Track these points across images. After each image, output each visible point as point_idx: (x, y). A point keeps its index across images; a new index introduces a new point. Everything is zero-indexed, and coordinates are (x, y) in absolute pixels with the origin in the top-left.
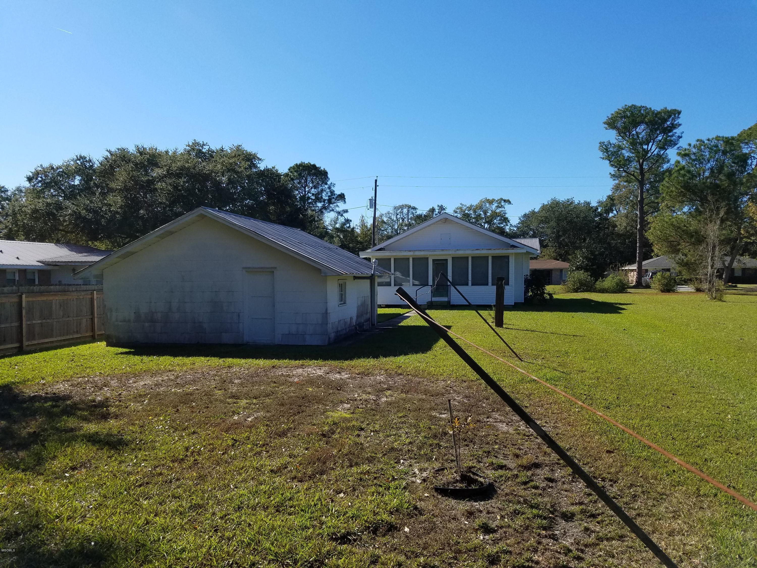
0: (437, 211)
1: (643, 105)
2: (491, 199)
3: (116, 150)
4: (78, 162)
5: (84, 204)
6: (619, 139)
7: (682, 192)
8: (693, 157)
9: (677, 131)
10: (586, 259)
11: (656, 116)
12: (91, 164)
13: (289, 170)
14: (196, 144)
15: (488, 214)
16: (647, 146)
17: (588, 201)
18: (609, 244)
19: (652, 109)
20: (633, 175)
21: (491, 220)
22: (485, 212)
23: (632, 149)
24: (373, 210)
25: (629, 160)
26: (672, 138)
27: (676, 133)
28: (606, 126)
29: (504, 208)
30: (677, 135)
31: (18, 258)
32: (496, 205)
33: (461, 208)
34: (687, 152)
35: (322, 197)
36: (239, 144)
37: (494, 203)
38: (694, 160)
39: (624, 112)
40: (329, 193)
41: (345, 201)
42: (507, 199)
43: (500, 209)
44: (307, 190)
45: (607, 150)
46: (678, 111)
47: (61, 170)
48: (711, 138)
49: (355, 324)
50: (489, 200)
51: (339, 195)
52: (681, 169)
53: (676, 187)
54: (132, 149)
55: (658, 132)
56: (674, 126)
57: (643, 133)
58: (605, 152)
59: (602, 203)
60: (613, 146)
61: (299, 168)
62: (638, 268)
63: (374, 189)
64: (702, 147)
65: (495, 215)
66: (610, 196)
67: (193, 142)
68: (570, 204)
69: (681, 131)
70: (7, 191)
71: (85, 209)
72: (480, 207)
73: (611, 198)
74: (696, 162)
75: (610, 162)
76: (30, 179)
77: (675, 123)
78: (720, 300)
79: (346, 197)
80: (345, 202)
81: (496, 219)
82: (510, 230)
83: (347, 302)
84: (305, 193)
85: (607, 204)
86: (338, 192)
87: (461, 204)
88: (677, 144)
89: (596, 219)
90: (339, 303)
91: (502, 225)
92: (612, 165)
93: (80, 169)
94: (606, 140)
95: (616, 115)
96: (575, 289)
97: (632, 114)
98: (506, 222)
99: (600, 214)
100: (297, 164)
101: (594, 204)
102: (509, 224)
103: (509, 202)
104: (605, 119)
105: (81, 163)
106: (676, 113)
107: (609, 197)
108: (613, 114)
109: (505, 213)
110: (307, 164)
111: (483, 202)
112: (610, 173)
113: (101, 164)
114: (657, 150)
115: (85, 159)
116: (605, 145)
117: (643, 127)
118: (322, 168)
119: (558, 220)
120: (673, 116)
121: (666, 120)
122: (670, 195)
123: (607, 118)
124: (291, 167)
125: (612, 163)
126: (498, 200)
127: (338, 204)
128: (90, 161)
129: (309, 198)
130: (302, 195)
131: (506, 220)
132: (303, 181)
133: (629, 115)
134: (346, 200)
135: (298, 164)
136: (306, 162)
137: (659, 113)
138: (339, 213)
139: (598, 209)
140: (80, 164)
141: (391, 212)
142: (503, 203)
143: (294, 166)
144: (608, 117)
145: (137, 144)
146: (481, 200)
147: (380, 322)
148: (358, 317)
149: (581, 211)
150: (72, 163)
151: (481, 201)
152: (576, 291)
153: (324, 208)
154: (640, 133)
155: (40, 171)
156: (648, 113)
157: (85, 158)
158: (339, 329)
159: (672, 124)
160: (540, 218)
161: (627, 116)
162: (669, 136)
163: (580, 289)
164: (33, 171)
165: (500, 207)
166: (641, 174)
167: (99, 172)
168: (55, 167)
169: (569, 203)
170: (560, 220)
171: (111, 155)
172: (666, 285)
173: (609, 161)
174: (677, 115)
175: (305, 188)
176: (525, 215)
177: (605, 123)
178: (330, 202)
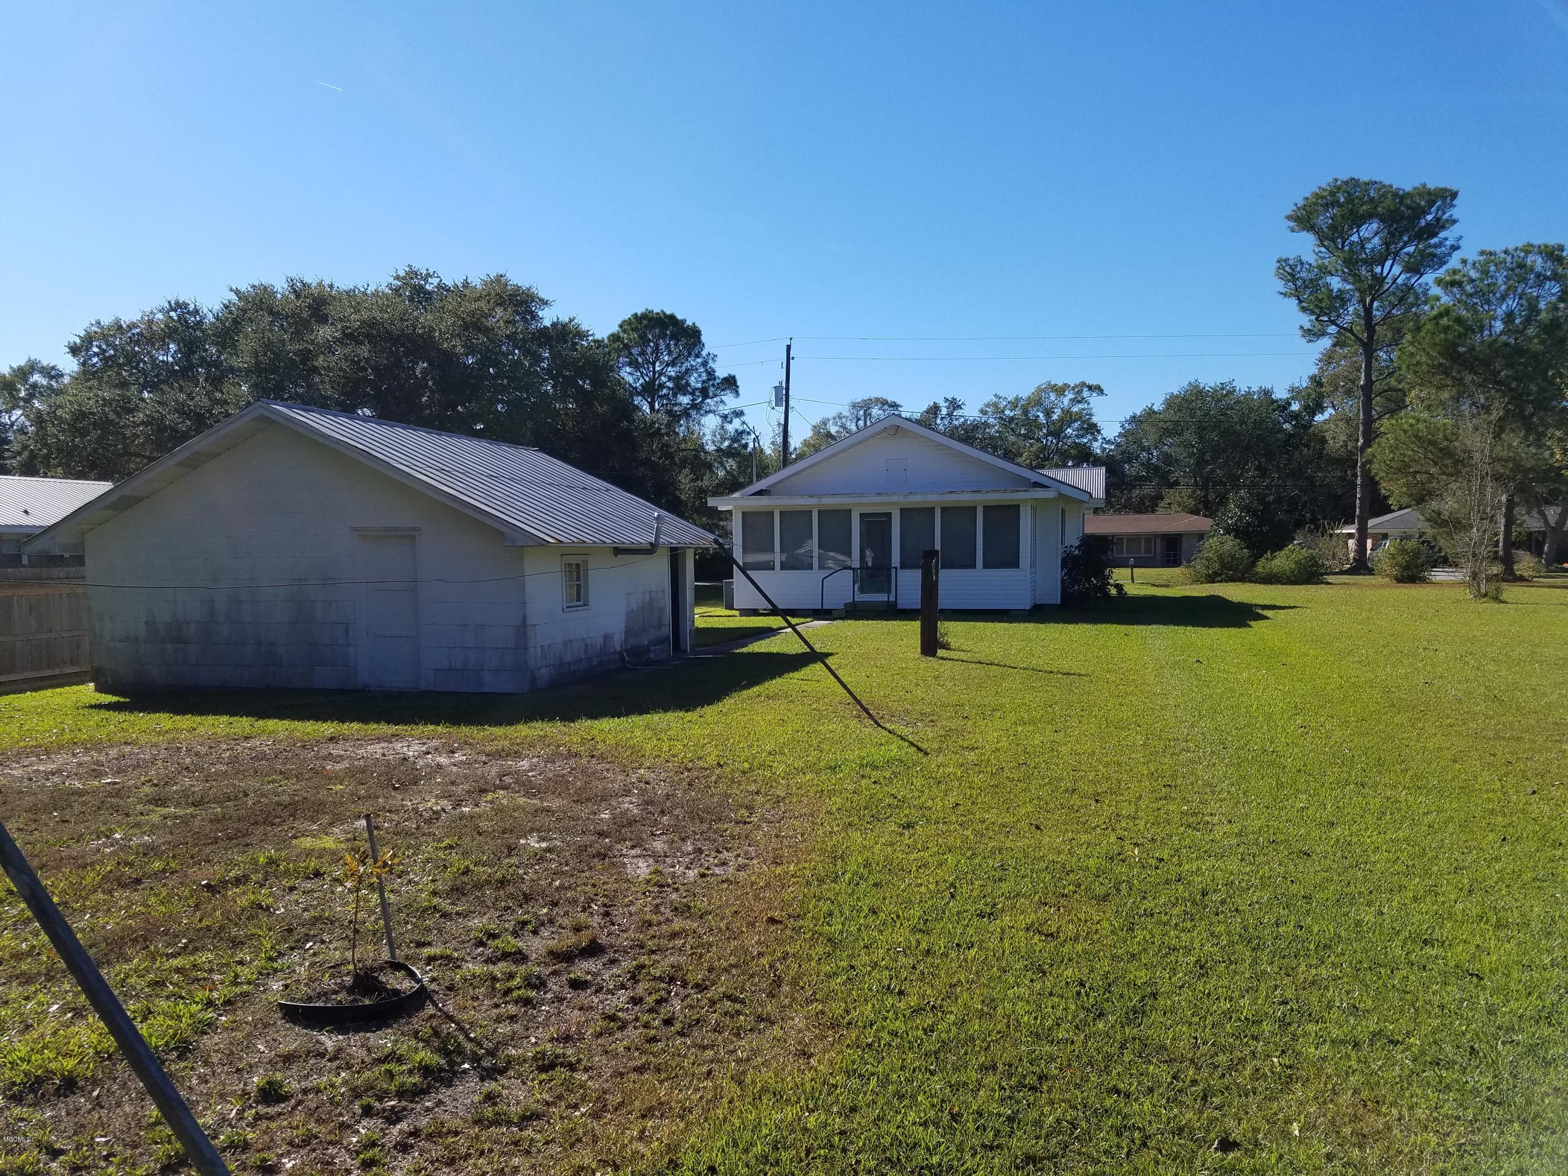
0: (944, 411)
1: (1374, 179)
2: (1060, 384)
3: (249, 289)
4: (173, 314)
5: (177, 401)
6: (1320, 252)
7: (1440, 365)
8: (1469, 288)
9: (1448, 235)
10: (1248, 512)
11: (1401, 202)
12: (198, 319)
13: (621, 326)
14: (413, 273)
15: (1055, 417)
16: (1380, 267)
17: (1269, 386)
18: (1310, 480)
19: (1395, 187)
20: (1351, 331)
21: (1062, 430)
22: (1048, 413)
23: (1349, 274)
24: (782, 409)
25: (1341, 298)
26: (1439, 251)
27: (1446, 239)
28: (1292, 224)
29: (1089, 404)
30: (1448, 243)
31: (26, 512)
32: (1071, 396)
33: (995, 405)
34: (1457, 277)
35: (688, 384)
36: (501, 273)
37: (1066, 393)
38: (1471, 295)
39: (1332, 193)
40: (704, 374)
41: (737, 392)
42: (1095, 383)
43: (1080, 406)
44: (657, 369)
45: (1293, 276)
46: (1450, 190)
47: (138, 330)
48: (1511, 248)
49: (618, 648)
50: (1055, 385)
51: (725, 379)
52: (1440, 316)
53: (1428, 354)
54: (280, 286)
55: (1406, 238)
56: (1439, 225)
57: (1376, 240)
58: (1289, 281)
59: (1299, 392)
60: (1308, 266)
61: (641, 323)
62: (1359, 530)
63: (785, 366)
64: (1492, 268)
65: (1068, 418)
66: (1316, 376)
67: (407, 269)
68: (1226, 395)
69: (1457, 235)
70: (62, 375)
71: (176, 411)
72: (1036, 401)
73: (1316, 381)
74: (1475, 300)
75: (1300, 301)
76: (74, 350)
77: (1445, 217)
78: (1497, 599)
79: (738, 384)
80: (737, 394)
81: (1069, 427)
82: (1104, 449)
83: (592, 600)
84: (654, 375)
85: (1309, 394)
86: (721, 373)
87: (995, 395)
88: (1445, 263)
89: (1287, 426)
90: (565, 605)
91: (1085, 441)
92: (1304, 309)
93: (176, 330)
94: (1292, 255)
95: (1314, 200)
96: (1209, 576)
97: (1350, 199)
98: (1092, 434)
99: (1295, 416)
100: (636, 314)
101: (1281, 394)
102: (1099, 437)
103: (1098, 390)
104: (1289, 210)
105: (179, 316)
106: (1448, 196)
107: (1313, 378)
108: (1307, 198)
109: (1091, 415)
110: (657, 314)
111: (1044, 390)
112: (1302, 327)
113: (217, 318)
114: (1403, 276)
115: (186, 308)
116: (1291, 267)
117: (1375, 226)
118: (689, 323)
119: (1201, 431)
120: (1439, 203)
121: (1425, 213)
122: (1415, 372)
123: (1295, 208)
124: (625, 321)
125: (1304, 304)
126: (1076, 386)
127: (723, 398)
128: (196, 312)
129: (662, 386)
130: (647, 379)
131: (1092, 429)
132: (649, 350)
133: (1342, 200)
134: (741, 390)
135: (639, 313)
136: (657, 310)
137: (1408, 195)
138: (725, 417)
139: (1290, 404)
140: (176, 318)
141: (846, 413)
142: (1086, 393)
143: (629, 319)
144: (1296, 205)
145: (293, 275)
146: (1038, 387)
147: (698, 646)
148: (628, 633)
149: (1251, 410)
150: (160, 316)
151: (1039, 390)
152: (1211, 579)
153: (695, 406)
154: (1369, 240)
155: (95, 332)
156: (1384, 195)
157: (186, 305)
158: (567, 658)
159: (1438, 220)
160: (1161, 424)
161: (1338, 202)
162: (1430, 246)
163: (1220, 575)
164: (83, 334)
165: (1079, 402)
166: (1367, 329)
167: (214, 335)
168: (124, 326)
169: (1224, 394)
170: (1204, 429)
171: (240, 298)
172: (1407, 568)
173: (1299, 299)
174: (1448, 200)
175: (654, 364)
176: (1134, 417)
177: (1289, 218)
178: (705, 393)
